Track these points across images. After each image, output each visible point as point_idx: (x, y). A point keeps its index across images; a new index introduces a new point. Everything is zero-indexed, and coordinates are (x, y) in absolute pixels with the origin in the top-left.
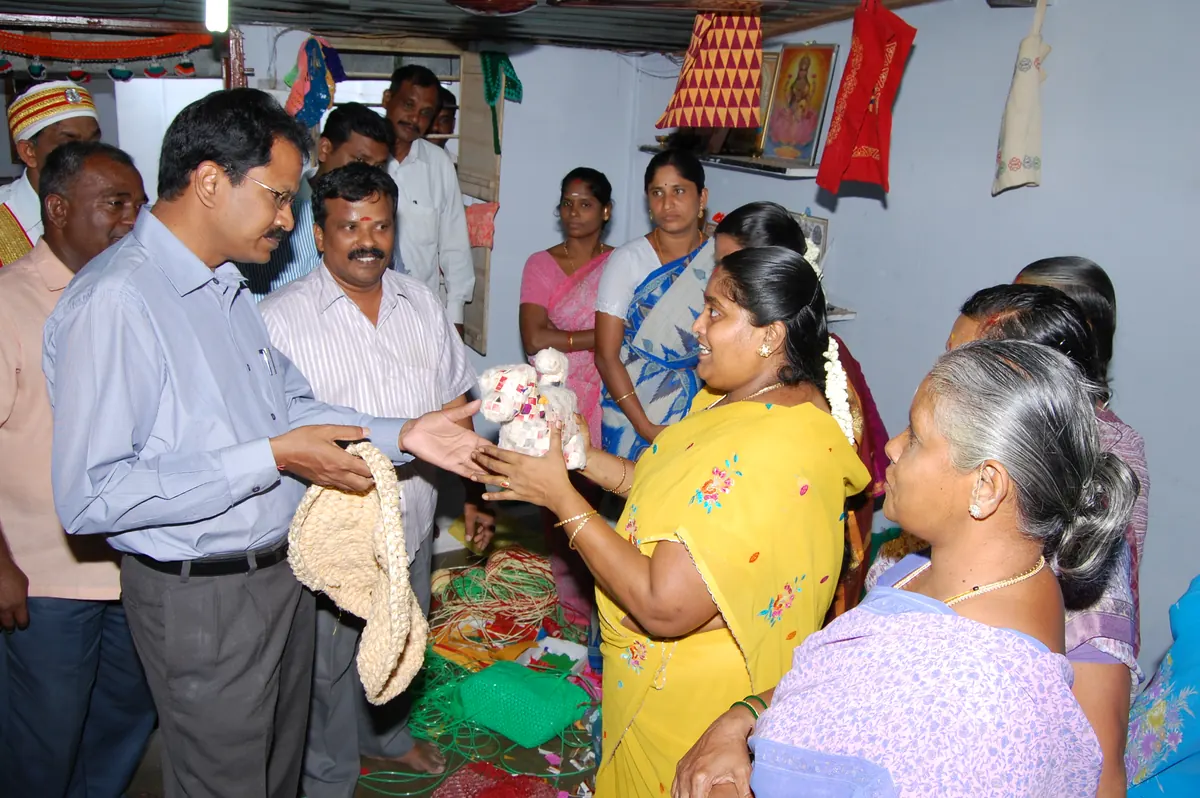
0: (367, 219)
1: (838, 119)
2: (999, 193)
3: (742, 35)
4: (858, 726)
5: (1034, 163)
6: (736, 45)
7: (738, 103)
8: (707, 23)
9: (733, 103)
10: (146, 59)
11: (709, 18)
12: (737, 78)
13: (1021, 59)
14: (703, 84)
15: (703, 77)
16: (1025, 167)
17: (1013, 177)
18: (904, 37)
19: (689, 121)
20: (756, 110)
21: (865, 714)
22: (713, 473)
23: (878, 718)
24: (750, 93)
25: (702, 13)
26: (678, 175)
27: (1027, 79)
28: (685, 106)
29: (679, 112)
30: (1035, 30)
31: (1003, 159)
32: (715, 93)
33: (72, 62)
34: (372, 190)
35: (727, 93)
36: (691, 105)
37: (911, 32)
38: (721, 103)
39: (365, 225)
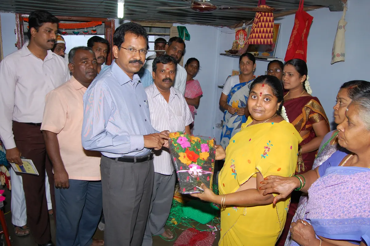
0: (169, 69)
1: (291, 42)
2: (333, 64)
3: (268, 18)
4: (359, 209)
5: (343, 55)
6: (267, 21)
7: (267, 38)
8: (260, 15)
9: (265, 37)
10: (83, 29)
11: (260, 13)
12: (267, 30)
13: (339, 26)
14: (257, 32)
15: (257, 30)
16: (341, 56)
17: (337, 59)
18: (310, 19)
19: (253, 43)
20: (272, 40)
21: (360, 205)
22: (265, 148)
23: (366, 205)
24: (270, 35)
25: (258, 12)
26: (249, 59)
27: (341, 31)
28: (252, 38)
29: (250, 40)
30: (343, 17)
31: (334, 54)
32: (260, 35)
33: (63, 29)
34: (170, 61)
35: (264, 35)
36: (253, 38)
37: (311, 18)
38: (262, 37)
39: (167, 71)
